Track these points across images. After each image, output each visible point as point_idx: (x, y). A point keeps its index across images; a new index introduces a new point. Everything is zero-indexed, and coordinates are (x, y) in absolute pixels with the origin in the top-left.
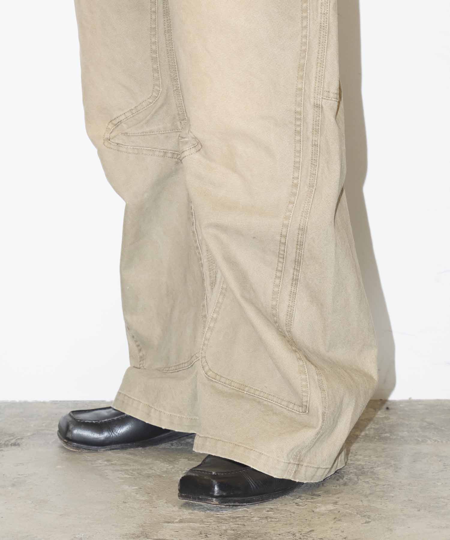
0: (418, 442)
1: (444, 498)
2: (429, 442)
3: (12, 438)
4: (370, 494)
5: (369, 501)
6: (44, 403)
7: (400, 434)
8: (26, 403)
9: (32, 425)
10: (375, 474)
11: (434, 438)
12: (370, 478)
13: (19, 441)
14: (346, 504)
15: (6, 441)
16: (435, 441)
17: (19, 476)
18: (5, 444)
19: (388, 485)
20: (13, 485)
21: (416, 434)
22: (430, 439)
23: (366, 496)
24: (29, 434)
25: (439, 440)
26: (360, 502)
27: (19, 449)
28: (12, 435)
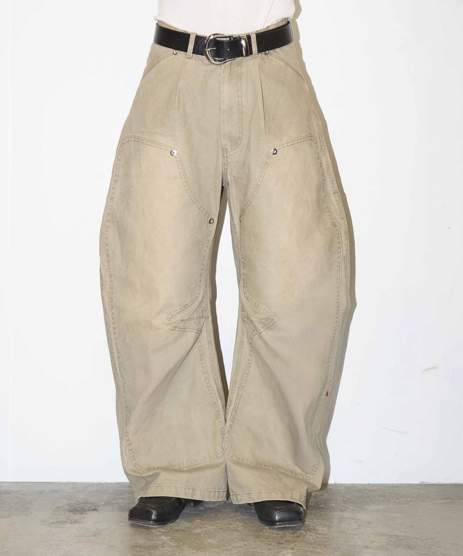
0: (342, 511)
1: (359, 546)
2: (348, 510)
3: (92, 506)
4: (314, 543)
5: (313, 547)
6: (111, 483)
7: (331, 505)
8: (100, 484)
9: (105, 498)
10: (316, 530)
11: (351, 508)
12: (314, 533)
13: (97, 508)
14: (299, 549)
15: (89, 508)
16: (352, 510)
17: (98, 530)
18: (88, 509)
19: (325, 537)
20: (94, 536)
21: (340, 506)
22: (349, 508)
23: (311, 544)
24: (103, 503)
25: (354, 509)
26: (308, 548)
27: (97, 512)
28: (92, 504)
